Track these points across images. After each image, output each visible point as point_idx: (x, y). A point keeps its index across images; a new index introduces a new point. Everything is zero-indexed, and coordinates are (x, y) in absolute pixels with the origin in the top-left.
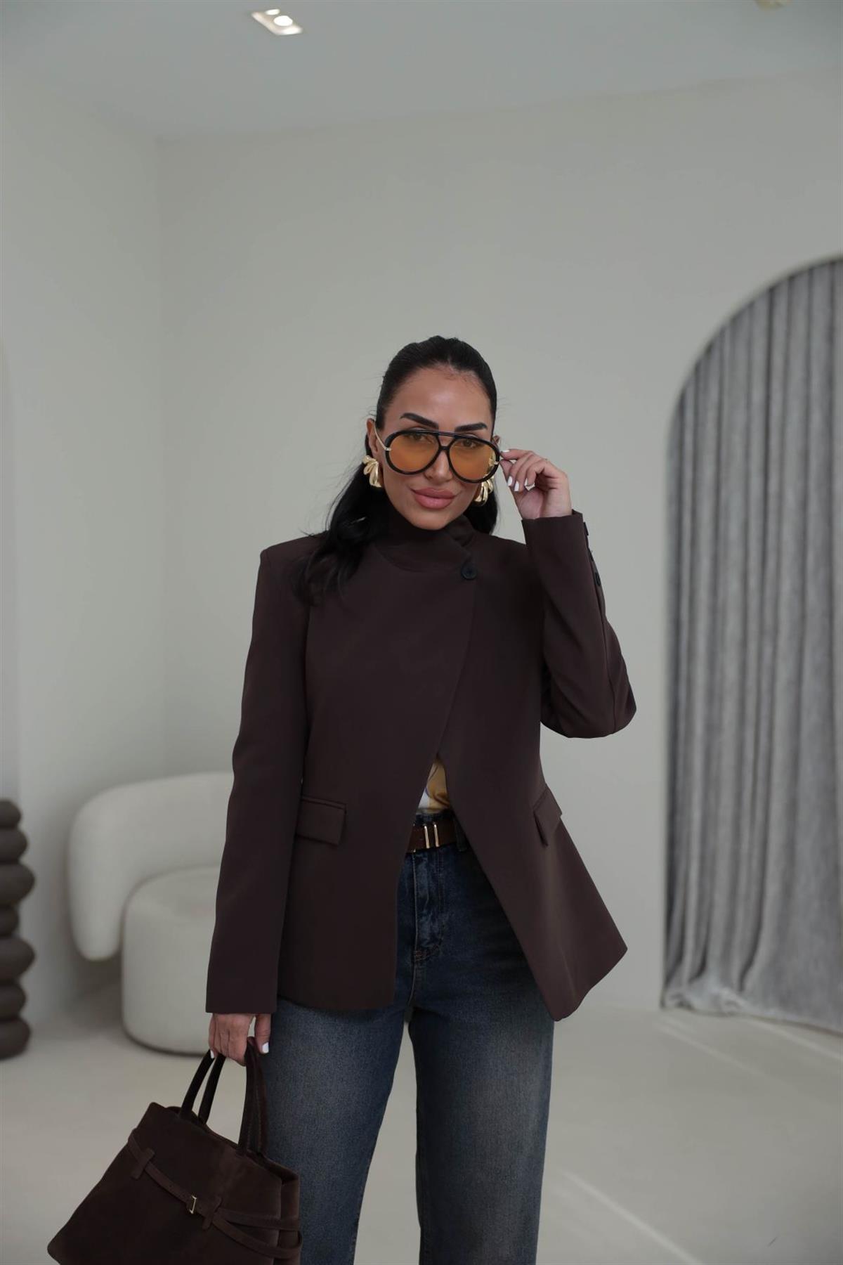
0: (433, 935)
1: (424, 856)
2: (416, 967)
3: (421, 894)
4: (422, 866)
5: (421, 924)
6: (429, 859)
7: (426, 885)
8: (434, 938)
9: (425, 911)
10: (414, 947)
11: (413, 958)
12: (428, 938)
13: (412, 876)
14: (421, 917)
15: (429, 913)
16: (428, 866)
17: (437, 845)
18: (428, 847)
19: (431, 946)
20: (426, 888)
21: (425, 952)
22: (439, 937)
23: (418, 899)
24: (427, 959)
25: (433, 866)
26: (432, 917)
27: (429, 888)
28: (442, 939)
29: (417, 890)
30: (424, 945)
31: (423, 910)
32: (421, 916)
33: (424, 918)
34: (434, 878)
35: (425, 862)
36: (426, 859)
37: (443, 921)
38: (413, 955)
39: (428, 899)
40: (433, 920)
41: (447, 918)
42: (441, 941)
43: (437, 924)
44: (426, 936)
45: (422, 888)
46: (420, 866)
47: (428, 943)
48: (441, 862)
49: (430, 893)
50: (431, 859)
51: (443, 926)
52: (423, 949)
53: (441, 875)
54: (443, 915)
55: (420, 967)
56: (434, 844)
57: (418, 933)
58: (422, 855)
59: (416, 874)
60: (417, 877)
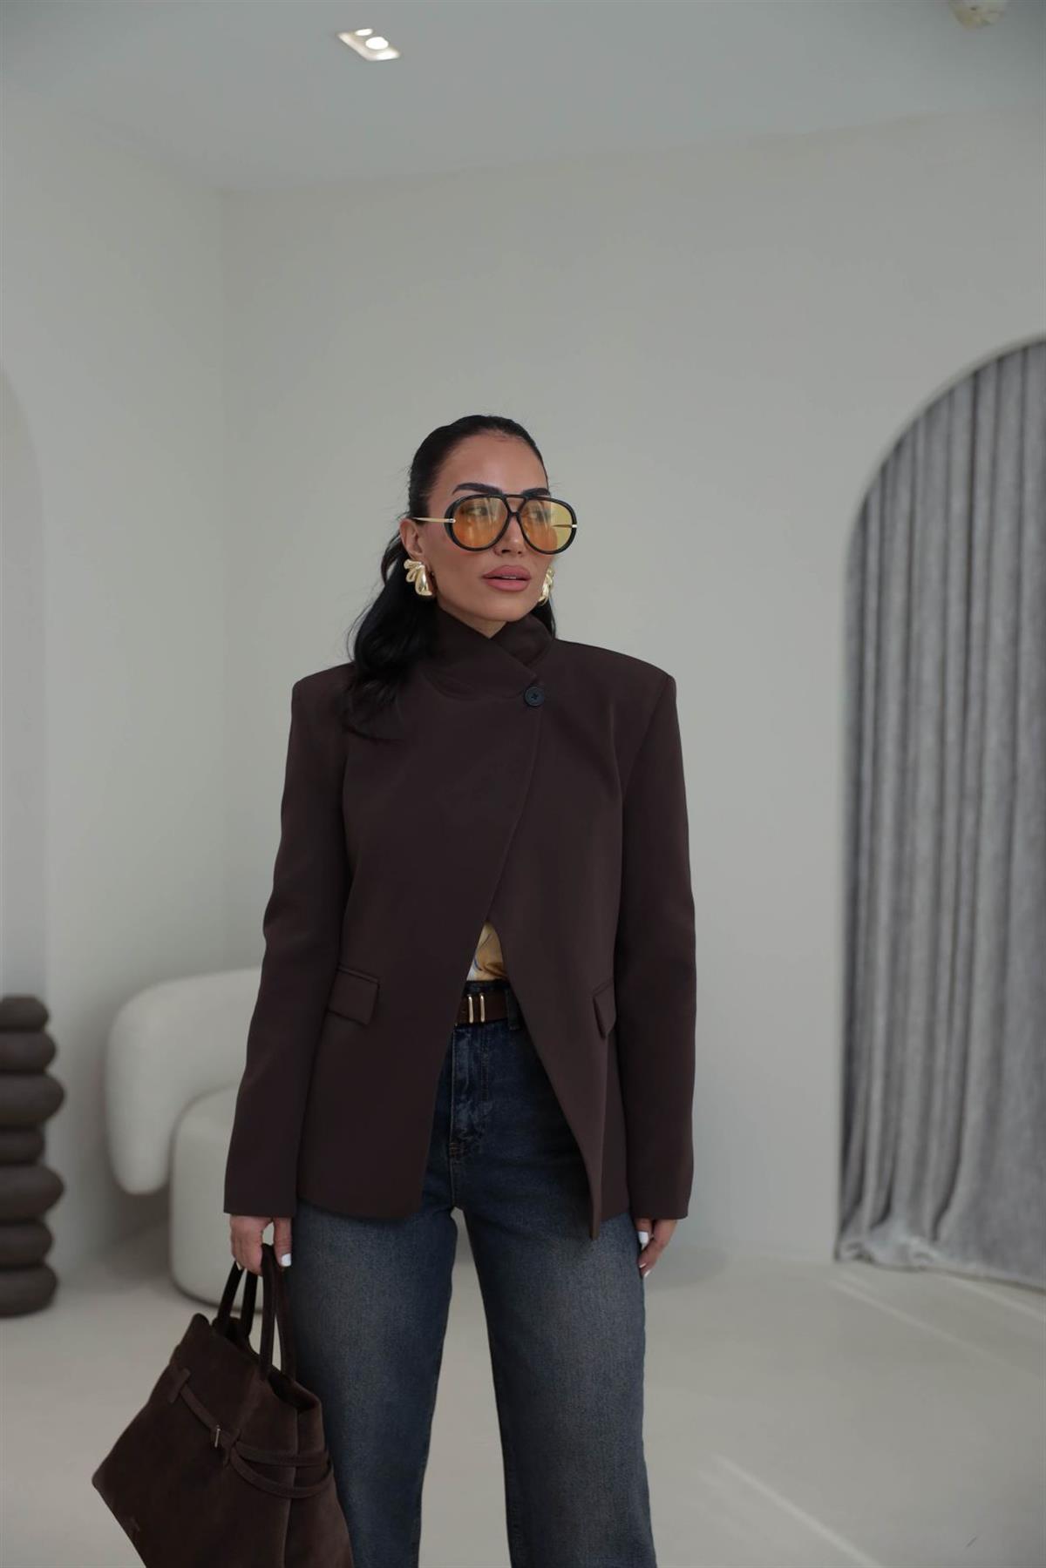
0: (471, 1127)
1: (468, 1032)
2: (451, 1160)
3: (460, 1076)
4: (464, 1044)
5: (457, 1112)
6: (472, 1036)
7: (466, 1066)
8: (472, 1130)
9: (463, 1097)
10: (449, 1139)
11: (448, 1152)
12: (466, 1129)
14: (458, 1104)
15: (468, 1099)
16: (470, 1044)
17: (483, 1020)
18: (471, 1020)
19: (469, 1139)
20: (467, 1071)
21: (463, 1143)
22: (480, 1129)
23: (455, 1082)
24: (465, 1154)
25: (477, 1045)
26: (471, 1104)
27: (470, 1070)
28: (483, 1132)
29: (456, 1071)
30: (460, 1136)
31: (461, 1095)
32: (458, 1102)
33: (461, 1105)
34: (477, 1058)
35: (467, 1039)
36: (469, 1035)
37: (485, 1111)
38: (448, 1146)
39: (468, 1083)
40: (473, 1108)
41: (491, 1107)
42: (481, 1135)
43: (476, 1112)
44: (463, 1127)
45: (461, 1069)
46: (461, 1043)
47: (465, 1135)
48: (486, 1041)
49: (471, 1076)
50: (474, 1036)
51: (485, 1116)
52: (460, 1141)
53: (485, 1056)
54: (485, 1104)
55: (457, 1162)
56: (480, 1018)
57: (454, 1122)
58: (464, 1030)
59: (456, 1052)
60: (456, 1056)
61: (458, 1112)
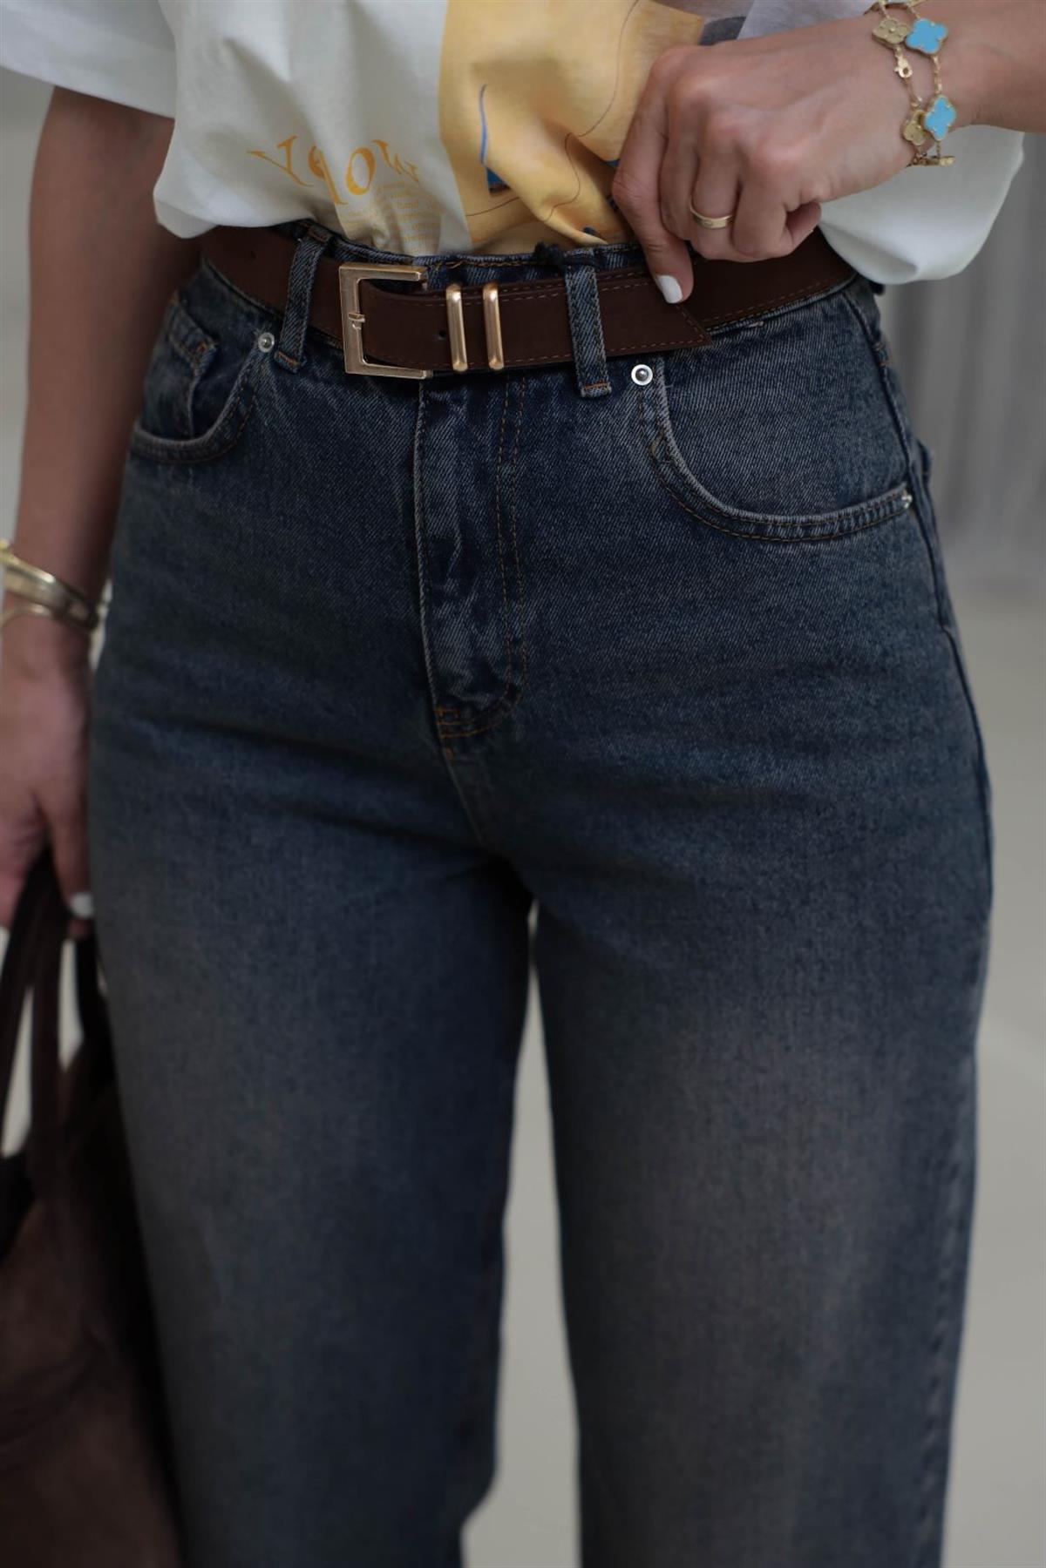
0: (481, 666)
1: (458, 401)
2: (448, 753)
3: (437, 525)
4: (444, 432)
5: (437, 625)
6: (465, 411)
7: (452, 499)
8: (485, 676)
9: (450, 586)
10: (428, 696)
11: (434, 730)
12: (467, 673)
13: (408, 465)
14: (439, 605)
15: (465, 591)
16: (461, 433)
17: (496, 363)
18: (460, 365)
19: (483, 700)
20: (455, 511)
21: (467, 712)
22: (505, 675)
23: (423, 540)
24: (479, 738)
25: (486, 439)
26: (474, 606)
27: (463, 509)
28: (518, 682)
29: (423, 511)
30: (456, 690)
31: (443, 581)
32: (436, 598)
33: (446, 610)
34: (483, 476)
35: (452, 421)
36: (461, 410)
37: (517, 627)
38: (430, 716)
39: (459, 545)
40: (480, 615)
41: (532, 616)
42: (513, 691)
43: (492, 631)
45: (436, 504)
46: (434, 433)
47: (472, 689)
48: (510, 427)
49: (465, 526)
50: (477, 412)
51: (516, 642)
52: (460, 706)
53: (507, 470)
54: (516, 606)
55: (464, 758)
56: (485, 359)
57: (432, 654)
58: (447, 395)
59: (422, 457)
60: (421, 470)
61: (440, 624)
